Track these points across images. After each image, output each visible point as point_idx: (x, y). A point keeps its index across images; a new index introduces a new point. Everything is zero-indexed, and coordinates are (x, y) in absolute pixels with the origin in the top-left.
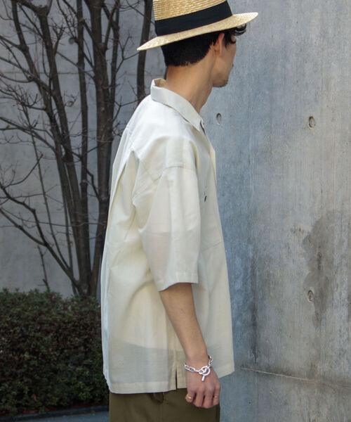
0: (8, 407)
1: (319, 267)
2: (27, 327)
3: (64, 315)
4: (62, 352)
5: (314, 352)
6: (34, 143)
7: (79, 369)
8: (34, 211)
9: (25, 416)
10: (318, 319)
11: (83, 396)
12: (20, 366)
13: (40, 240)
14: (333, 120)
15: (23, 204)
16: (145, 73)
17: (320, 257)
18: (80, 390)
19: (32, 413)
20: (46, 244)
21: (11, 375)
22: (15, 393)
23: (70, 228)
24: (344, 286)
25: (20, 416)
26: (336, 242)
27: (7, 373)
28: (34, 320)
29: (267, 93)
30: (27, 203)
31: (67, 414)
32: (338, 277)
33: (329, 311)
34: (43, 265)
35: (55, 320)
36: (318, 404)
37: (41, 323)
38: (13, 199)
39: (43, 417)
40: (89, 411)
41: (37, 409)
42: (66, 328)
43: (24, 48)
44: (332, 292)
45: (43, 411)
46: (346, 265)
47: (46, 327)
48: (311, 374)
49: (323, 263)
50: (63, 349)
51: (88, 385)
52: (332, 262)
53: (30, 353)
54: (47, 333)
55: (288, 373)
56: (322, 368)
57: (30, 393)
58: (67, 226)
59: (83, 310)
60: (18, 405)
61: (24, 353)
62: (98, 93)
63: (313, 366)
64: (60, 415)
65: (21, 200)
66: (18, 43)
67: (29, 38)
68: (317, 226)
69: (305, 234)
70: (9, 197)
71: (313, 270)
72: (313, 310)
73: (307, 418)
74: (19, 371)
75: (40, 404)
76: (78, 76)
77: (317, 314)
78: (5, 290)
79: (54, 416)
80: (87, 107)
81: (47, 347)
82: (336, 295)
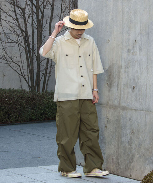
0: (12, 121)
1: (110, 78)
2: (18, 98)
3: (28, 96)
4: (27, 106)
5: (108, 99)
6: (19, 47)
7: (33, 110)
8: (19, 66)
9: (17, 123)
10: (109, 91)
11: (34, 118)
12: (16, 109)
13: (21, 74)
14: (114, 41)
15: (17, 64)
16: (51, 27)
17: (110, 75)
18: (33, 116)
19: (19, 123)
20: (22, 76)
21: (13, 112)
22: (14, 117)
23: (29, 71)
24: (116, 82)
25: (16, 123)
26: (114, 71)
27: (12, 111)
28: (20, 96)
29: (97, 33)
30: (18, 63)
31: (29, 123)
32: (115, 80)
33: (112, 88)
34: (21, 82)
35: (25, 97)
36: (109, 112)
37: (22, 98)
38: (14, 62)
39: (22, 124)
40: (35, 123)
41: (20, 122)
42: (29, 99)
43: (17, 20)
44: (113, 84)
45: (22, 122)
46: (117, 77)
47: (23, 98)
48: (107, 104)
49: (111, 76)
50: (28, 105)
51: (35, 115)
52: (113, 76)
53: (19, 106)
54: (24, 100)
55: (101, 104)
56: (110, 103)
57: (18, 117)
58: (28, 70)
59: (33, 94)
60: (15, 120)
61: (17, 105)
62: (38, 33)
63: (108, 102)
64: (27, 123)
65: (16, 63)
66: (15, 18)
67: (19, 17)
68: (110, 67)
69: (106, 69)
70: (13, 62)
71: (108, 78)
72: (108, 88)
73: (106, 116)
74: (15, 111)
75: (21, 120)
76: (31, 28)
77: (109, 89)
78: (10, 88)
79: (25, 123)
80: (34, 37)
81: (24, 104)
82: (114, 84)
